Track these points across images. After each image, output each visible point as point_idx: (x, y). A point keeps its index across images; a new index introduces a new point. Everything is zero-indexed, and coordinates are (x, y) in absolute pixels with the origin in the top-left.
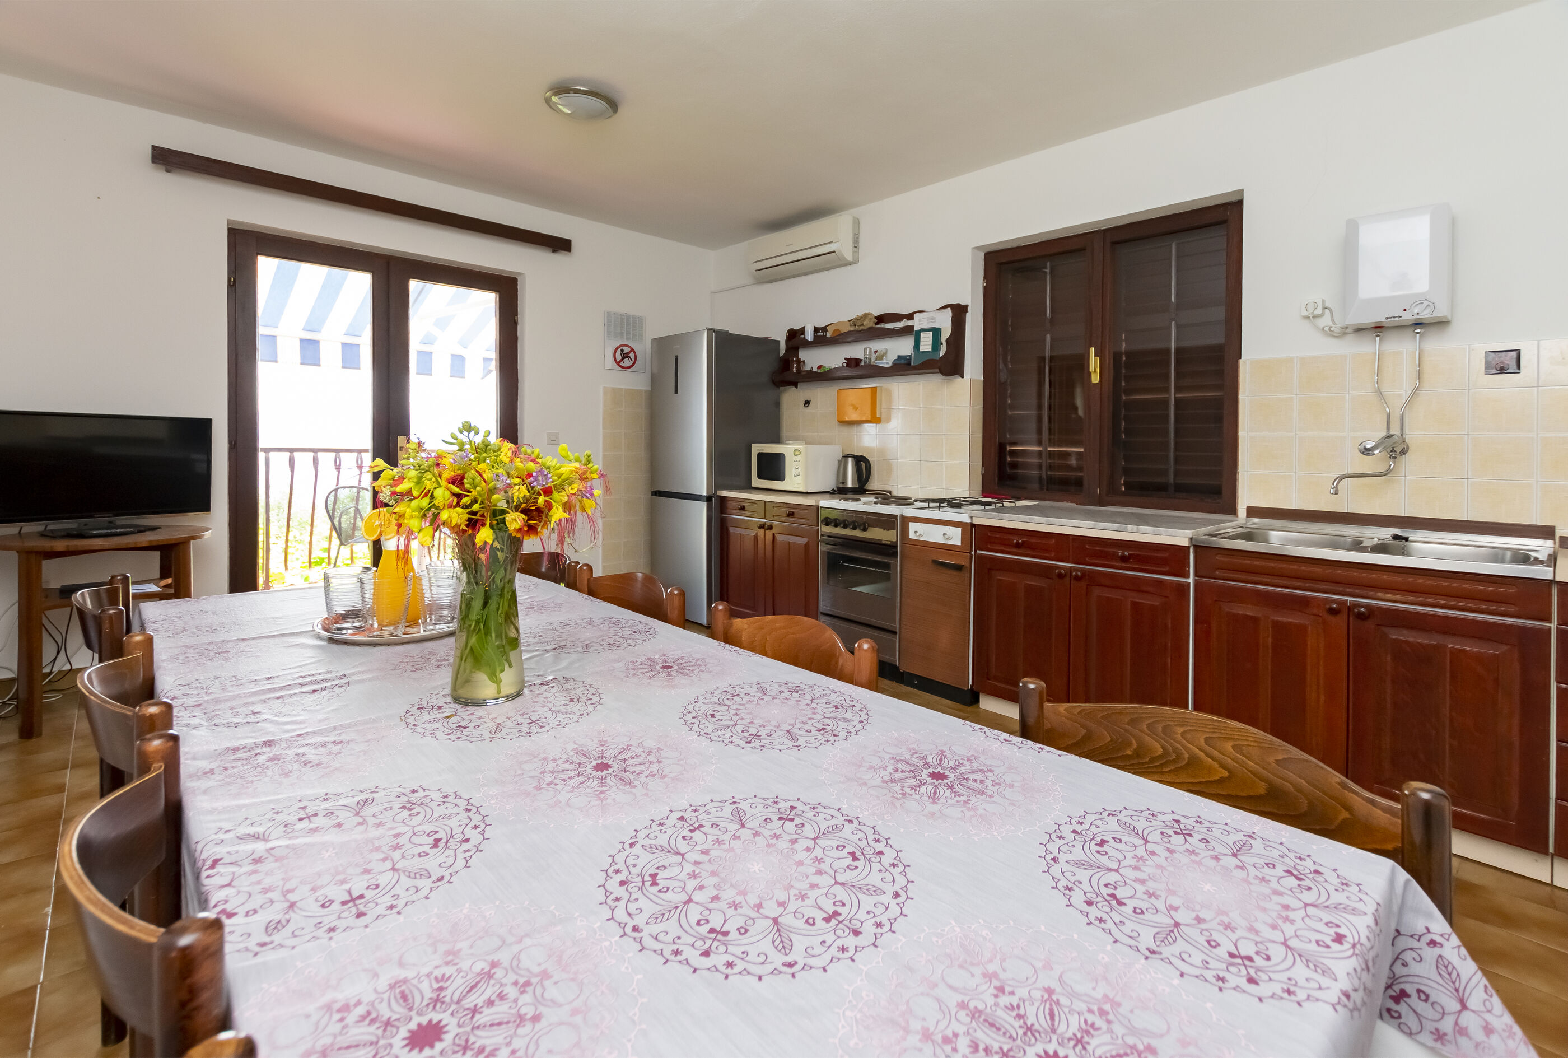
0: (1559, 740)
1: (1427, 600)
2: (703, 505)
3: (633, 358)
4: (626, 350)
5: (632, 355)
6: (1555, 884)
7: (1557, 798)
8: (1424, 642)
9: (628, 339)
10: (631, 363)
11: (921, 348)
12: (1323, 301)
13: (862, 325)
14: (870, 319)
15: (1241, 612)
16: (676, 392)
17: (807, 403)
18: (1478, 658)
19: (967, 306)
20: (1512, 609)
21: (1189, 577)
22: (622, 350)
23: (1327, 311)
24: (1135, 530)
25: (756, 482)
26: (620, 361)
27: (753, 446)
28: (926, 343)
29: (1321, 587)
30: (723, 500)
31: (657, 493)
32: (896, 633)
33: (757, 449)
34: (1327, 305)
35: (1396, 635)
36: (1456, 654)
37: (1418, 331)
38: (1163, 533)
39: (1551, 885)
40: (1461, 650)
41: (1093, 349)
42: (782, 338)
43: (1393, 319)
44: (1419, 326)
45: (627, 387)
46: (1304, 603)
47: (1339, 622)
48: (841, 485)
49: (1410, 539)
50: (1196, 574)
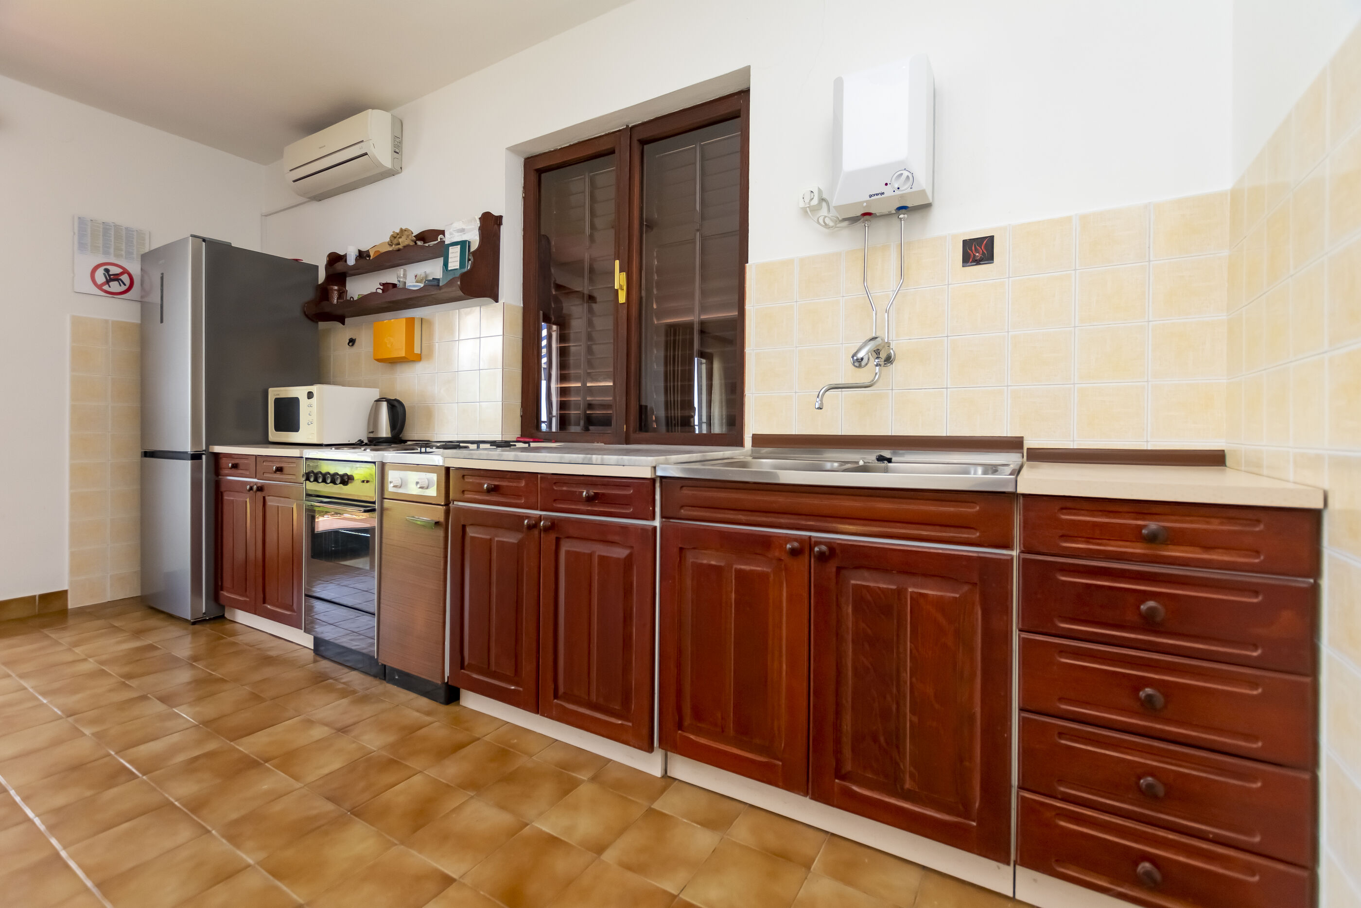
0: (1021, 710)
1: (889, 530)
2: (187, 465)
3: (127, 282)
4: (114, 270)
5: (125, 278)
6: (1018, 897)
7: (1020, 788)
8: (885, 586)
9: (117, 256)
10: (123, 288)
11: (450, 265)
12: (820, 191)
13: (399, 244)
14: (408, 236)
15: (705, 562)
16: (162, 321)
17: (352, 342)
18: (940, 604)
19: (501, 217)
20: (975, 535)
21: (653, 518)
22: (107, 271)
23: (824, 204)
24: (599, 462)
25: (274, 435)
26: (103, 284)
27: (270, 390)
28: (454, 262)
29: (782, 521)
30: (217, 457)
31: (148, 454)
32: (374, 614)
33: (274, 393)
34: (824, 196)
35: (858, 580)
36: (917, 599)
37: (901, 216)
38: (626, 463)
39: (1013, 899)
40: (921, 594)
41: (617, 262)
42: (321, 263)
43: (876, 197)
44: (903, 211)
45: (115, 319)
46: (766, 542)
47: (801, 565)
48: (372, 435)
49: (894, 459)
50: (662, 517)
